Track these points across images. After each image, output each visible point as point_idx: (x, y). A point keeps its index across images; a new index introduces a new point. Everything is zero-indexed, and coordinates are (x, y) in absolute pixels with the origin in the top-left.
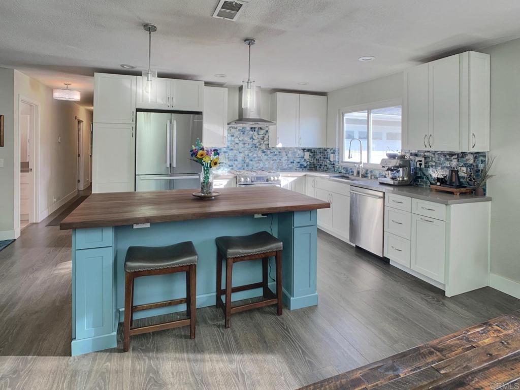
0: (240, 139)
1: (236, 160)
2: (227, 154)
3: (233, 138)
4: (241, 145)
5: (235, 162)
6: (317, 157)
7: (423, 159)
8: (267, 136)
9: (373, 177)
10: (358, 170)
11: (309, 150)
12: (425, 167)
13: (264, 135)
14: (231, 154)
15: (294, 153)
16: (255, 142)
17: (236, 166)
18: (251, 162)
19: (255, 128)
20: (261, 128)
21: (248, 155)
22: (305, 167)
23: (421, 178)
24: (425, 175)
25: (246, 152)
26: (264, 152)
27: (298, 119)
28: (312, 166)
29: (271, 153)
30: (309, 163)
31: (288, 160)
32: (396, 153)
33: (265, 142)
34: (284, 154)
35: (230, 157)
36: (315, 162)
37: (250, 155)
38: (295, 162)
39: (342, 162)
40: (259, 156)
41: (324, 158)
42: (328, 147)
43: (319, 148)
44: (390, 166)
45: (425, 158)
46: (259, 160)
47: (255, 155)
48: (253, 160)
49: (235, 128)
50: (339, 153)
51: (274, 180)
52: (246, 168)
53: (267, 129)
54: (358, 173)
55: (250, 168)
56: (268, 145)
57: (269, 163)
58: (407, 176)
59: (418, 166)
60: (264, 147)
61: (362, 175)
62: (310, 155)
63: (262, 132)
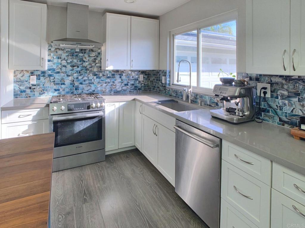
0: (68, 61)
1: (64, 84)
2: (52, 78)
3: (60, 60)
4: (69, 67)
5: (63, 86)
6: (151, 79)
7: (268, 86)
8: (99, 59)
9: (203, 104)
10: (188, 94)
11: (143, 72)
12: (272, 96)
13: (96, 57)
14: (57, 77)
15: (128, 76)
16: (86, 64)
17: (64, 90)
18: (81, 86)
19: (85, 50)
20: (92, 51)
21: (77, 78)
22: (139, 89)
23: (264, 110)
24: (271, 107)
25: (75, 75)
26: (95, 75)
27: (129, 42)
28: (147, 88)
29: (103, 75)
30: (143, 85)
31: (122, 83)
32: (230, 76)
33: (97, 65)
34: (117, 76)
35: (56, 80)
36: (149, 83)
37: (80, 78)
38: (129, 84)
39: (173, 84)
40: (90, 78)
41: (157, 80)
42: (160, 69)
43: (153, 70)
44: (226, 95)
45: (272, 84)
46: (90, 83)
47: (86, 78)
48: (84, 83)
49: (62, 50)
50: (170, 76)
51: (97, 107)
52: (75, 92)
53: (99, 51)
54: (188, 97)
55: (80, 91)
56: (101, 67)
57: (102, 86)
58: (248, 110)
59: (262, 95)
60: (95, 70)
61: (191, 100)
62: (144, 77)
63: (93, 54)
